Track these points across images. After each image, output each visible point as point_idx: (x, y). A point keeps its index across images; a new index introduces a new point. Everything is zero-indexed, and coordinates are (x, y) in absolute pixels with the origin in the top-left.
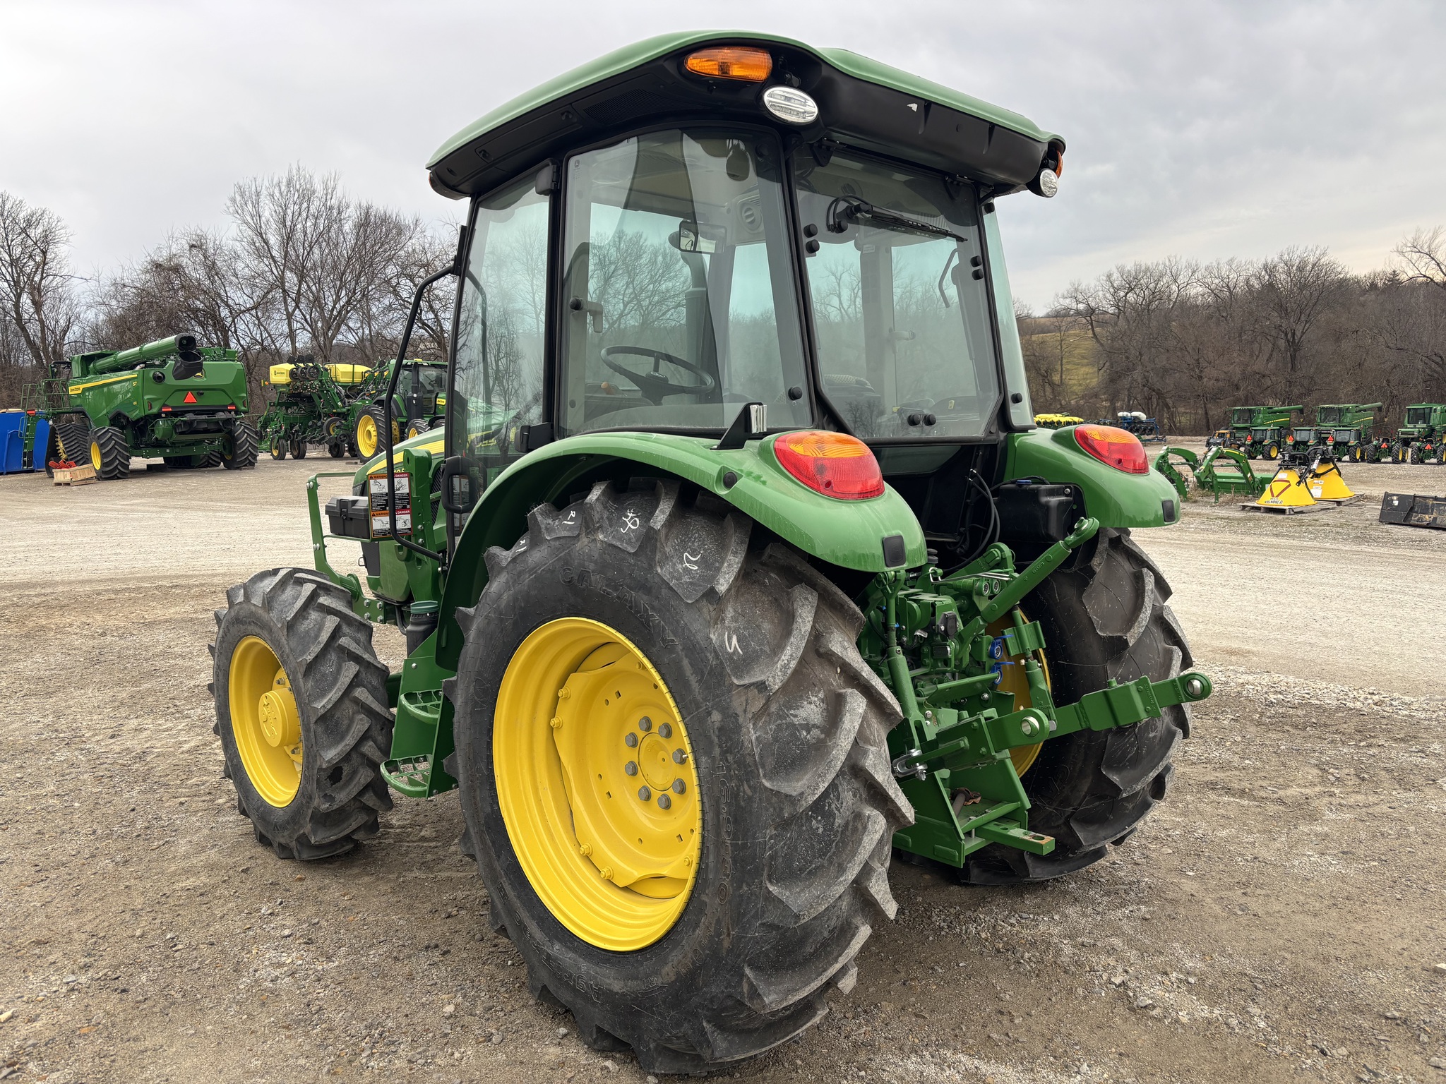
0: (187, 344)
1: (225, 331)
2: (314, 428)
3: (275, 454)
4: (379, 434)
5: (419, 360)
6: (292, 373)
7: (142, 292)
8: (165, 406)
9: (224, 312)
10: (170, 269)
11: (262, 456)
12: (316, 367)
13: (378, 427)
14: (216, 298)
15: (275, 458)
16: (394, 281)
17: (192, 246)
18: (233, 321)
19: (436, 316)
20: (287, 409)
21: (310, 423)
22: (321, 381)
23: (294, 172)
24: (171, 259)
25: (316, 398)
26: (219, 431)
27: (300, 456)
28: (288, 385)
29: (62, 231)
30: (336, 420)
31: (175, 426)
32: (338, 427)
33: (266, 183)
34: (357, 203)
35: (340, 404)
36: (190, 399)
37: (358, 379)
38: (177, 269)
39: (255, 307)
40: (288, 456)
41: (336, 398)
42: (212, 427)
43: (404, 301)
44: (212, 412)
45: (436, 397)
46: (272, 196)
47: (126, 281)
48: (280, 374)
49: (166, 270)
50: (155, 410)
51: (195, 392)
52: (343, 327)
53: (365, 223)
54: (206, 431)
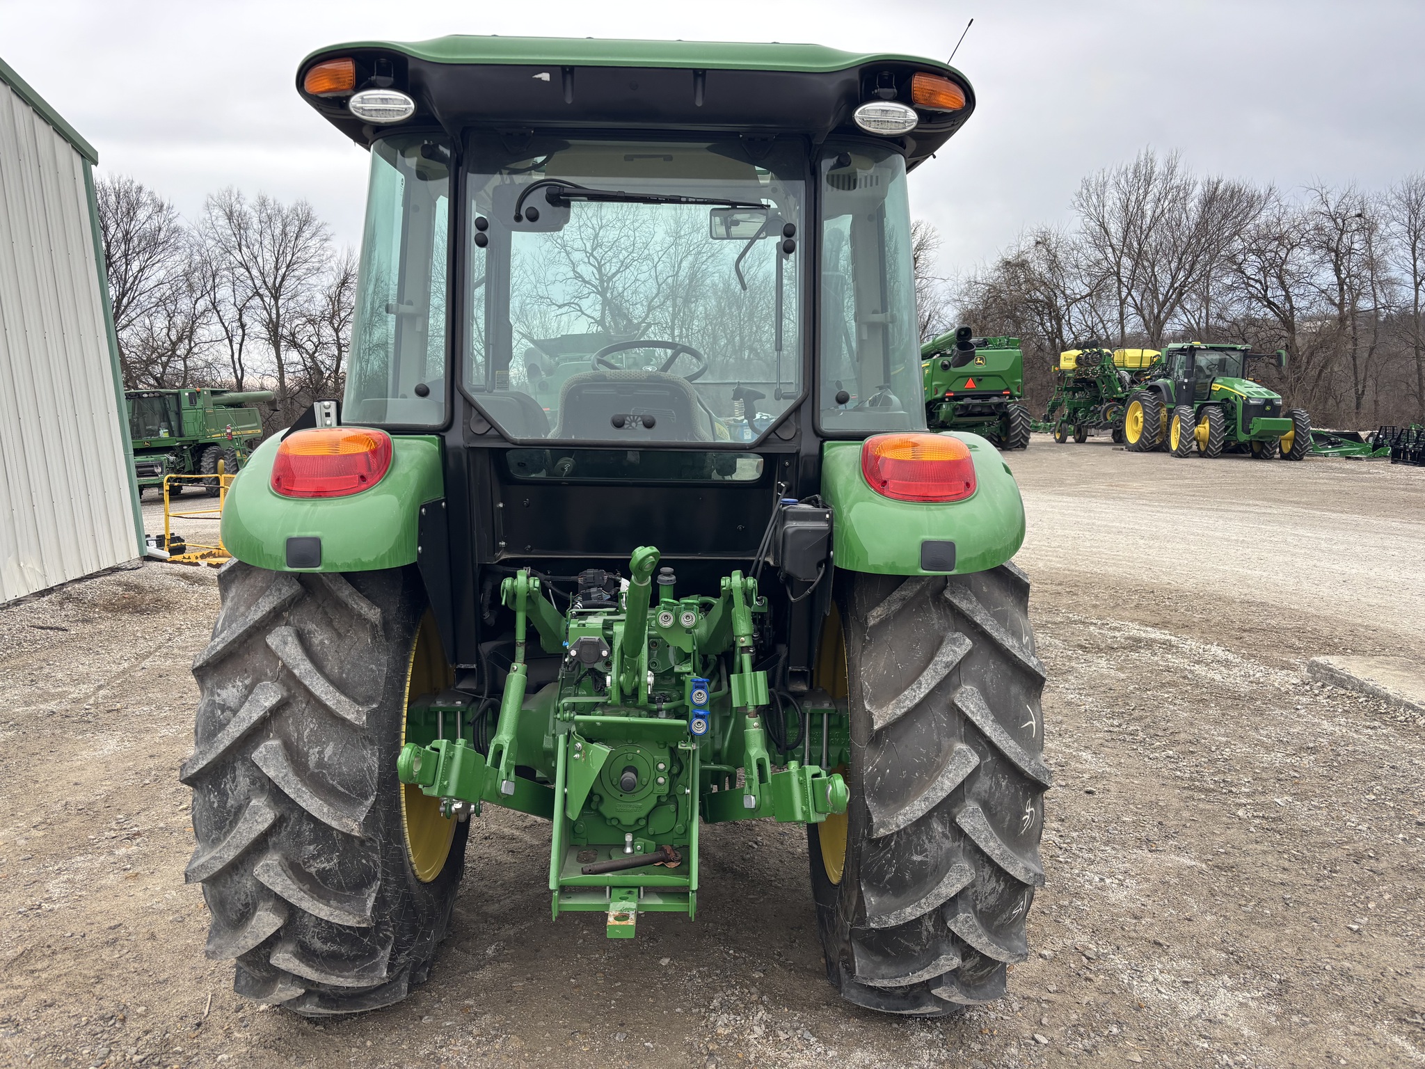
0: (965, 335)
1: (1059, 319)
2: (1095, 412)
3: (1058, 437)
4: (1145, 420)
5: (1196, 344)
6: (1078, 359)
7: (992, 287)
8: (948, 391)
9: (1060, 302)
10: (1017, 265)
11: (1034, 438)
12: (1099, 353)
13: (1145, 413)
14: (1053, 288)
15: (1058, 441)
16: (1241, 257)
17: (1038, 243)
18: (1068, 309)
19: (1287, 292)
20: (1074, 394)
21: (1092, 408)
22: (1103, 366)
23: (1143, 157)
24: (1019, 256)
25: (1099, 383)
26: (993, 414)
27: (1081, 440)
28: (1074, 370)
29: (935, 240)
30: (1114, 405)
31: (955, 409)
32: (1114, 412)
33: (1114, 173)
34: (1206, 179)
35: (1119, 389)
36: (970, 385)
37: (1146, 364)
38: (1023, 265)
39: (1090, 295)
40: (1070, 439)
41: (1117, 384)
42: (986, 410)
43: (1249, 278)
44: (986, 397)
45: (1212, 383)
46: (1118, 184)
47: (979, 279)
48: (1068, 360)
49: (1015, 267)
50: (939, 395)
51: (975, 378)
52: (1178, 309)
53: (1210, 201)
54: (981, 414)
